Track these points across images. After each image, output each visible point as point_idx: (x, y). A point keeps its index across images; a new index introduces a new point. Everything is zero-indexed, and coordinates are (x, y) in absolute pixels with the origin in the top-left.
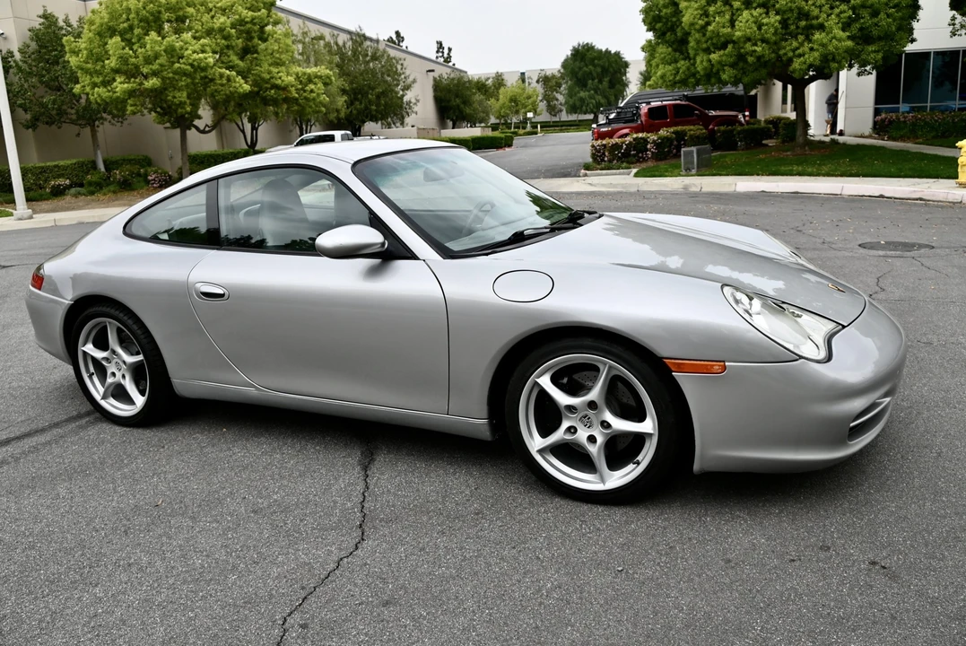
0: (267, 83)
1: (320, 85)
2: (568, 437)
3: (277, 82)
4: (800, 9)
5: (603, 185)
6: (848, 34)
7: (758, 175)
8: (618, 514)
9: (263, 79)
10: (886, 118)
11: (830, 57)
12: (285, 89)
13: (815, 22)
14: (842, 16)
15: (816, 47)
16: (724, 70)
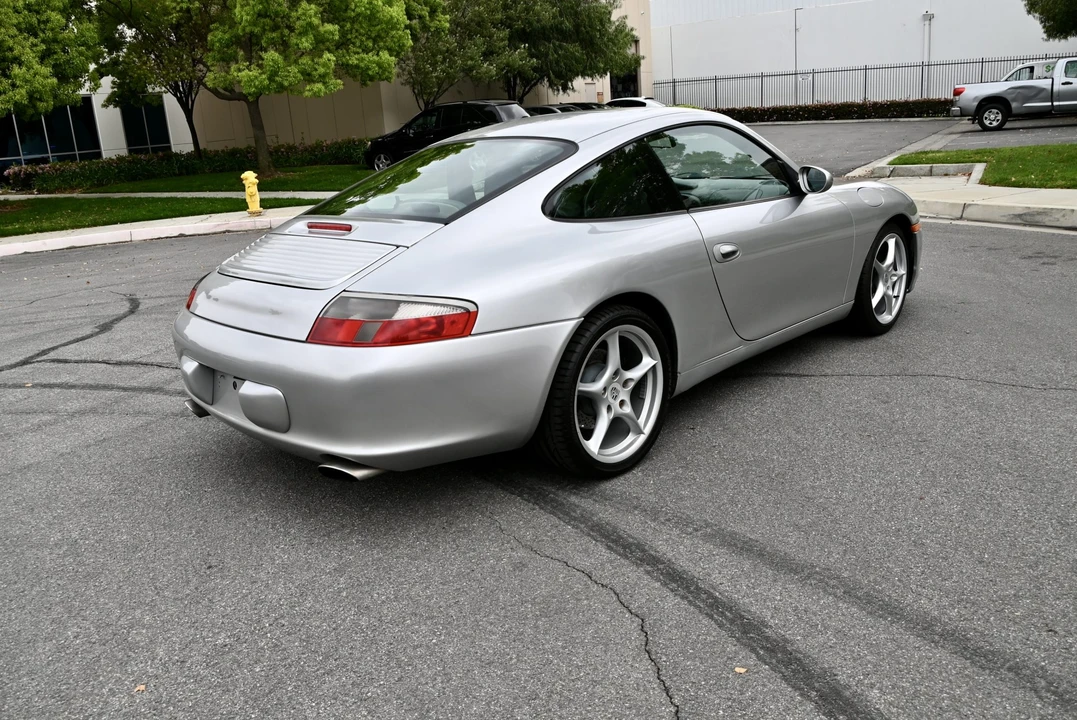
6: (50, 69)
10: (20, 171)
11: (37, 95)
13: (9, 54)
14: (34, 49)
15: (18, 83)
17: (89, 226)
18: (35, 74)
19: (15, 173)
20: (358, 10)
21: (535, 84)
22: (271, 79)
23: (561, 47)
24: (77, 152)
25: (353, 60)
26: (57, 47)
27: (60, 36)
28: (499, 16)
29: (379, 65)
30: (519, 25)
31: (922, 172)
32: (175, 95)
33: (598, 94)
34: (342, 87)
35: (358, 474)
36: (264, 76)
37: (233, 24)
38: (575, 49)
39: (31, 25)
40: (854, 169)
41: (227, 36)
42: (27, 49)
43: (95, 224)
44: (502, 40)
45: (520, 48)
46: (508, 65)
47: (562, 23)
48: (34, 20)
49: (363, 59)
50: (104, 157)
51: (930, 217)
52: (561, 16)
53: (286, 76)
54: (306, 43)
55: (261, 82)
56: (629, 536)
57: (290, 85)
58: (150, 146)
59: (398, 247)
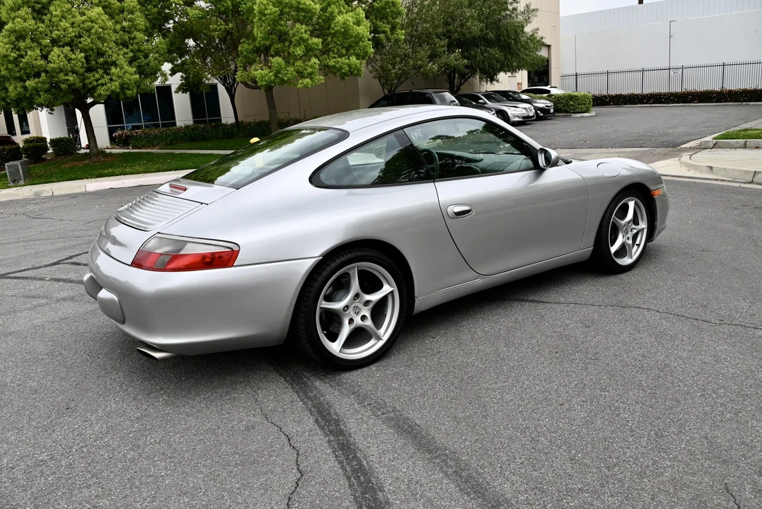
4: (98, 49)
6: (135, 69)
10: (123, 134)
11: (126, 86)
13: (110, 60)
14: (126, 56)
15: (114, 78)
16: (40, 97)
17: (154, 172)
18: (125, 72)
19: (119, 135)
20: (336, 28)
21: (469, 77)
22: (276, 75)
23: (485, 51)
24: (160, 122)
25: (332, 63)
26: (140, 55)
27: (142, 48)
28: (440, 30)
29: (349, 66)
30: (456, 36)
31: (738, 145)
32: (224, 85)
33: (518, 84)
34: (323, 81)
35: (158, 355)
36: (271, 74)
37: (254, 39)
38: (496, 53)
39: (124, 41)
40: (688, 142)
41: (251, 47)
42: (121, 56)
43: (158, 171)
44: (444, 46)
45: (455, 52)
46: (446, 64)
47: (487, 34)
48: (126, 37)
49: (338, 62)
50: (178, 125)
51: (728, 181)
52: (487, 29)
53: (286, 74)
54: (299, 51)
55: (269, 78)
56: (336, 414)
57: (288, 79)
58: (208, 119)
59: (202, 204)
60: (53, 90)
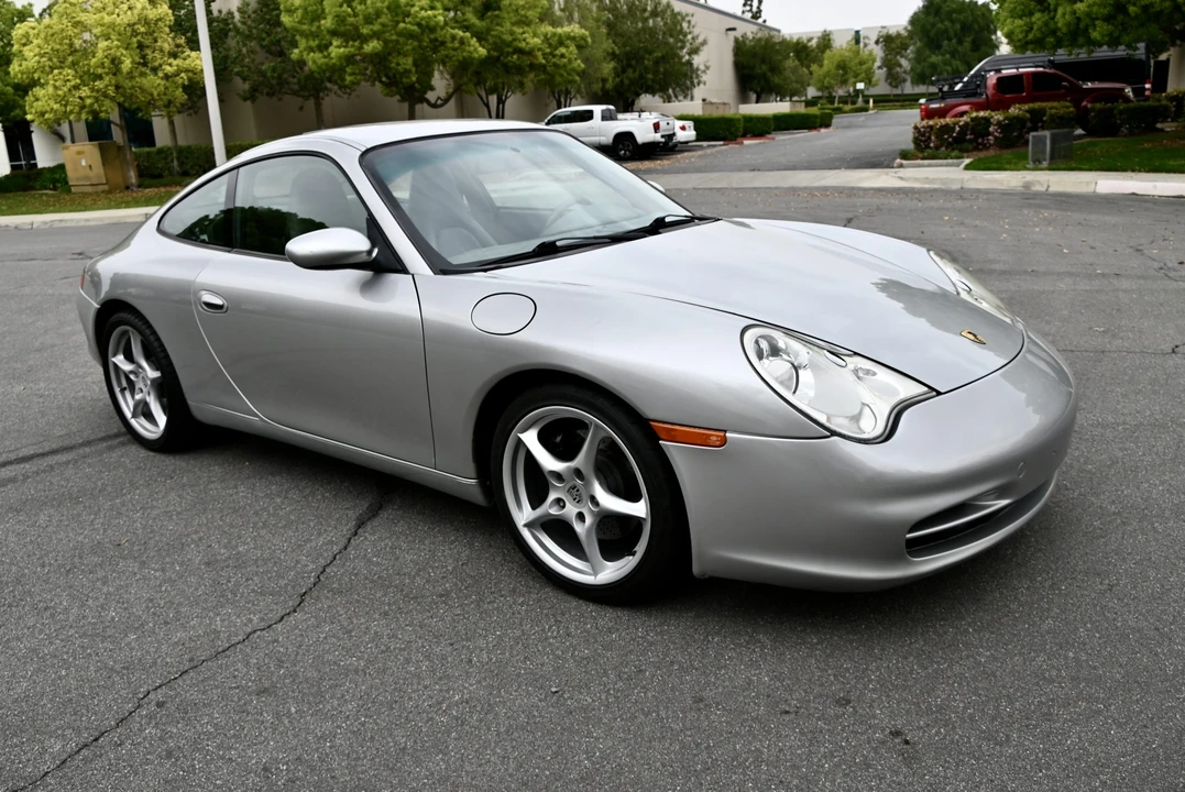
0: (509, 46)
1: (573, 48)
2: (554, 511)
3: (520, 45)
5: (916, 180)
7: (1133, 171)
8: (606, 617)
9: (503, 41)
12: (530, 53)
16: (1095, 26)
60: (1120, 18)
